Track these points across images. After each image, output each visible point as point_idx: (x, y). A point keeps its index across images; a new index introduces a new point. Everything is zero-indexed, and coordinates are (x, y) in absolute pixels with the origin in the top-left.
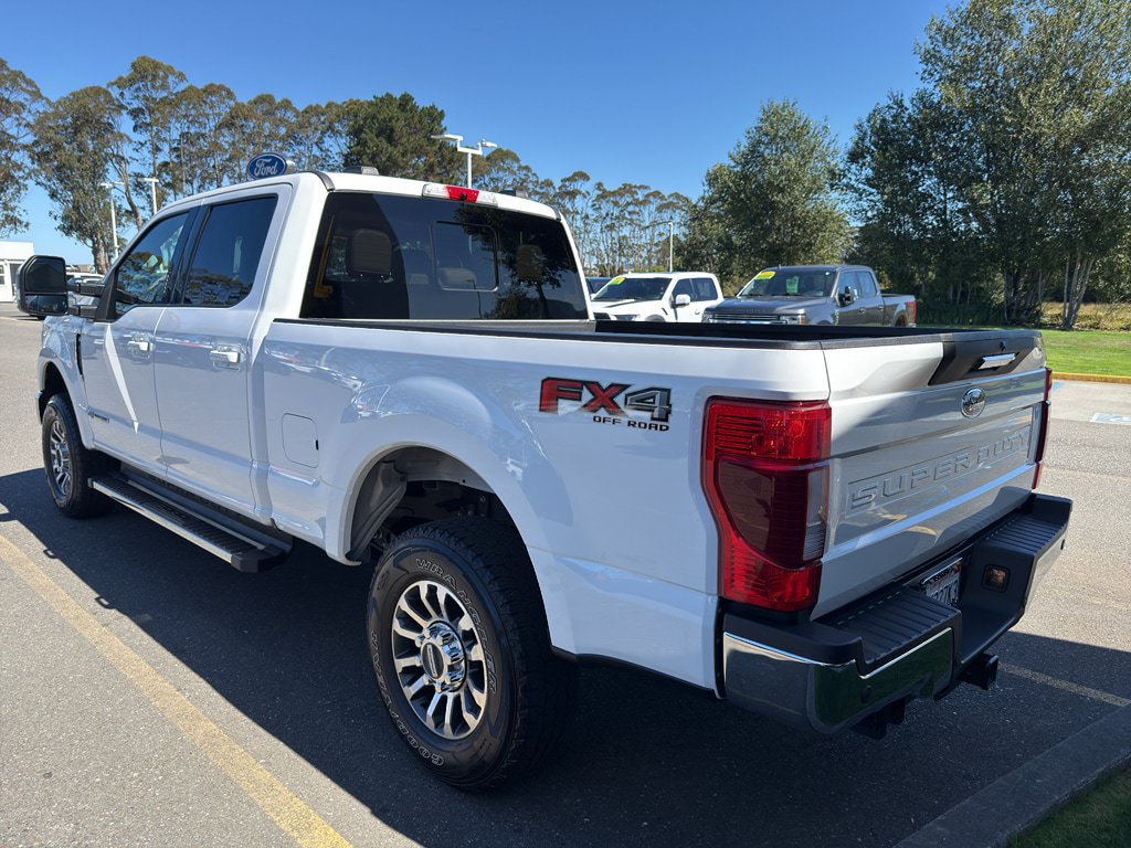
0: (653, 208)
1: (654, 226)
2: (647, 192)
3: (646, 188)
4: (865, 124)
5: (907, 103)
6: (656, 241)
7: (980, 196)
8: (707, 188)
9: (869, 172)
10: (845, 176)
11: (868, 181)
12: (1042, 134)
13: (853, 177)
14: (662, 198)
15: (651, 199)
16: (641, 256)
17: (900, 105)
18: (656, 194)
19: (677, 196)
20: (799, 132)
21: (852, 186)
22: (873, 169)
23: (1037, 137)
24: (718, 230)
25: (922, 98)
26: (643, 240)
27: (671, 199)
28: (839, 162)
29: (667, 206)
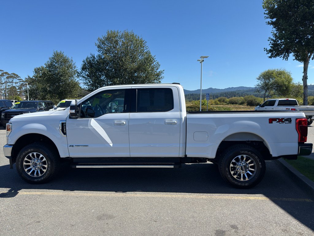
0: (5, 77)
1: (6, 83)
2: (3, 72)
3: (2, 71)
4: (86, 61)
5: (96, 57)
6: (7, 88)
7: (116, 81)
8: (35, 73)
9: (87, 73)
10: (81, 74)
11: (88, 75)
12: (127, 68)
13: (84, 74)
14: (9, 74)
15: (5, 74)
16: (2, 93)
17: (94, 57)
18: (6, 73)
19: (14, 74)
20: (65, 61)
21: (84, 76)
22: (89, 72)
23: (126, 69)
24: (40, 86)
25: (99, 56)
26: (2, 87)
27: (12, 75)
28: (79, 70)
29: (11, 77)
